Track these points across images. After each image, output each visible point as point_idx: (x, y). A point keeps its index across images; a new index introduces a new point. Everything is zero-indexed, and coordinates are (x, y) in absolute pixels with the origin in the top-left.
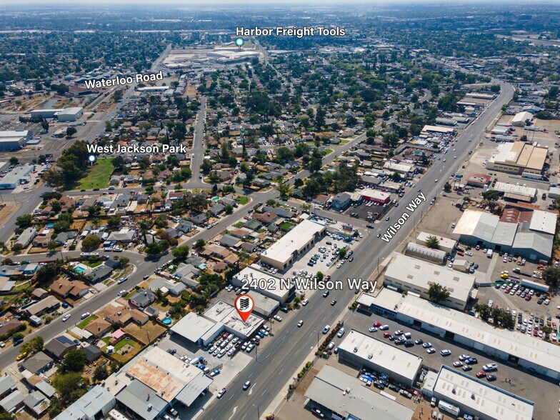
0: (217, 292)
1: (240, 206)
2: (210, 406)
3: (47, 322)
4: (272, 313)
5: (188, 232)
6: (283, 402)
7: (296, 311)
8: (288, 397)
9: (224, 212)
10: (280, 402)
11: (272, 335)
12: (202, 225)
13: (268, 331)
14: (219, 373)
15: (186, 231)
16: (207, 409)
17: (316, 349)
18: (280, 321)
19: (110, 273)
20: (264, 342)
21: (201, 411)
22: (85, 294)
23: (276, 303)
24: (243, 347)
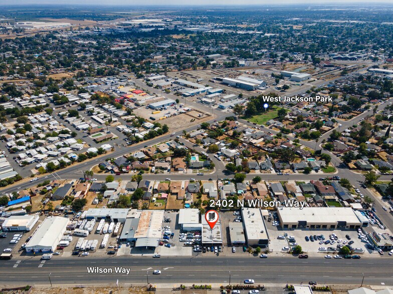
0: (227, 211)
1: (321, 172)
2: (145, 256)
3: (156, 173)
4: (234, 244)
5: (264, 169)
6: (170, 289)
7: (251, 255)
8: (174, 290)
9: (304, 171)
10: (169, 287)
11: (218, 254)
12: (277, 170)
13: (219, 251)
14: (169, 247)
15: (263, 168)
16: (144, 256)
17: (226, 284)
18: (233, 252)
19: (201, 168)
20: (209, 254)
21: (141, 255)
22: (180, 171)
23: (243, 240)
24: (195, 246)
